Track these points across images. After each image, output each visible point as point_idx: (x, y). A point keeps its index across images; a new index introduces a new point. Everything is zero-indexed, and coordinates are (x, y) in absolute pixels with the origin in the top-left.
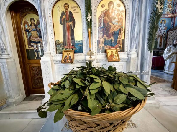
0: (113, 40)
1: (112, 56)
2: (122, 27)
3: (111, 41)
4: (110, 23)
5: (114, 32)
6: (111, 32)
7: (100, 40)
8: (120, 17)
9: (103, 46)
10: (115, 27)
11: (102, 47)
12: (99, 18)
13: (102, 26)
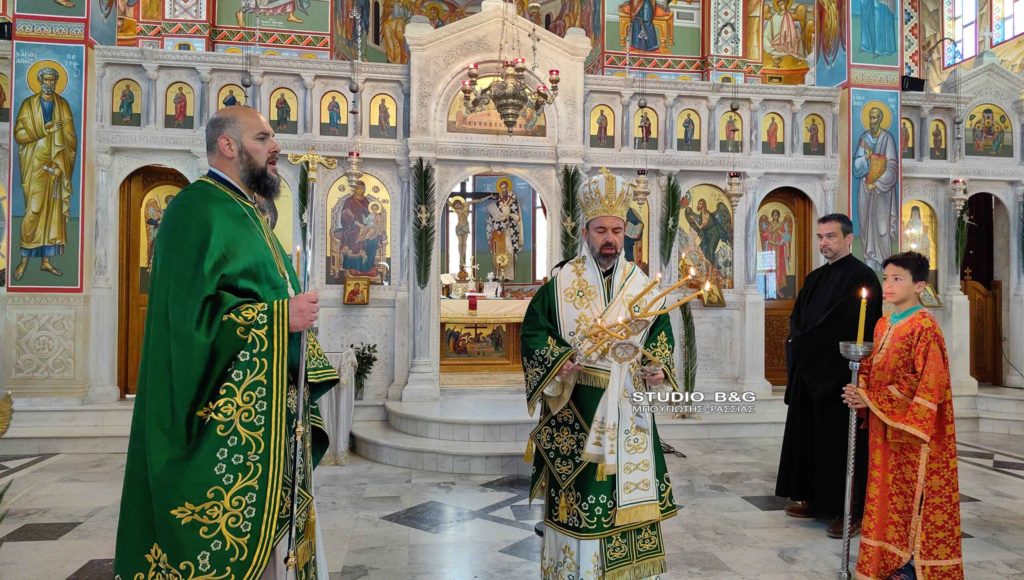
0: (365, 257)
1: (354, 293)
2: (385, 233)
3: (361, 258)
4: (357, 223)
5: (368, 241)
6: (359, 239)
7: (333, 257)
8: (379, 211)
9: (342, 269)
10: (368, 231)
11: (340, 271)
12: (333, 210)
13: (340, 226)
